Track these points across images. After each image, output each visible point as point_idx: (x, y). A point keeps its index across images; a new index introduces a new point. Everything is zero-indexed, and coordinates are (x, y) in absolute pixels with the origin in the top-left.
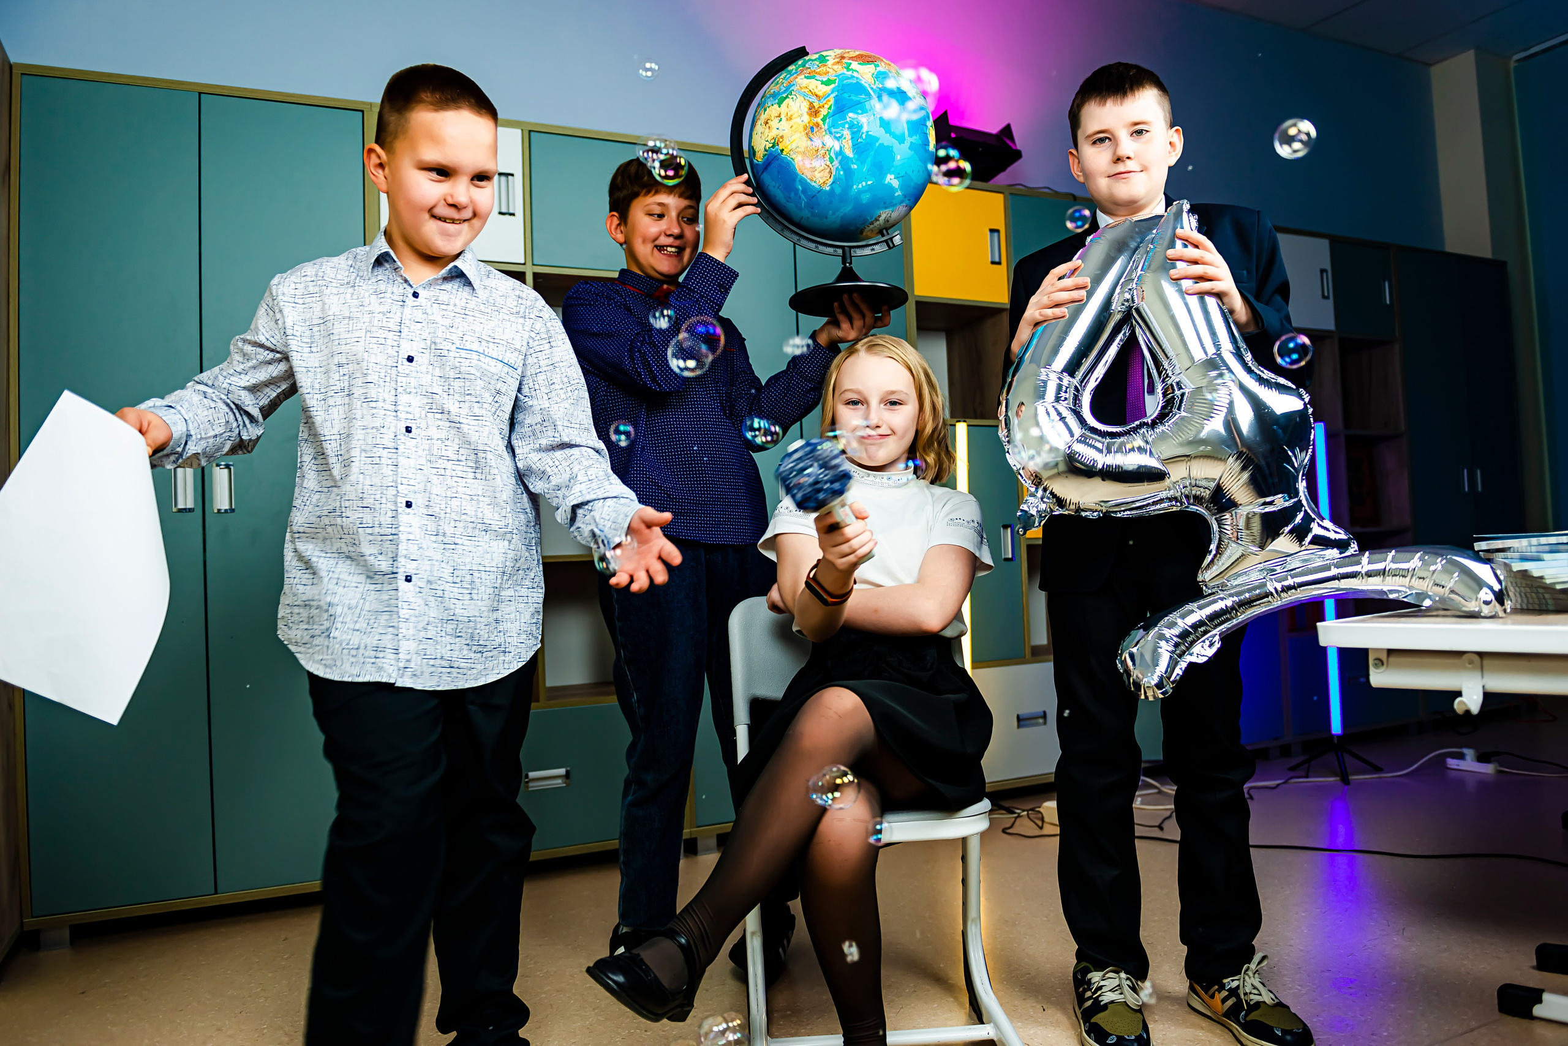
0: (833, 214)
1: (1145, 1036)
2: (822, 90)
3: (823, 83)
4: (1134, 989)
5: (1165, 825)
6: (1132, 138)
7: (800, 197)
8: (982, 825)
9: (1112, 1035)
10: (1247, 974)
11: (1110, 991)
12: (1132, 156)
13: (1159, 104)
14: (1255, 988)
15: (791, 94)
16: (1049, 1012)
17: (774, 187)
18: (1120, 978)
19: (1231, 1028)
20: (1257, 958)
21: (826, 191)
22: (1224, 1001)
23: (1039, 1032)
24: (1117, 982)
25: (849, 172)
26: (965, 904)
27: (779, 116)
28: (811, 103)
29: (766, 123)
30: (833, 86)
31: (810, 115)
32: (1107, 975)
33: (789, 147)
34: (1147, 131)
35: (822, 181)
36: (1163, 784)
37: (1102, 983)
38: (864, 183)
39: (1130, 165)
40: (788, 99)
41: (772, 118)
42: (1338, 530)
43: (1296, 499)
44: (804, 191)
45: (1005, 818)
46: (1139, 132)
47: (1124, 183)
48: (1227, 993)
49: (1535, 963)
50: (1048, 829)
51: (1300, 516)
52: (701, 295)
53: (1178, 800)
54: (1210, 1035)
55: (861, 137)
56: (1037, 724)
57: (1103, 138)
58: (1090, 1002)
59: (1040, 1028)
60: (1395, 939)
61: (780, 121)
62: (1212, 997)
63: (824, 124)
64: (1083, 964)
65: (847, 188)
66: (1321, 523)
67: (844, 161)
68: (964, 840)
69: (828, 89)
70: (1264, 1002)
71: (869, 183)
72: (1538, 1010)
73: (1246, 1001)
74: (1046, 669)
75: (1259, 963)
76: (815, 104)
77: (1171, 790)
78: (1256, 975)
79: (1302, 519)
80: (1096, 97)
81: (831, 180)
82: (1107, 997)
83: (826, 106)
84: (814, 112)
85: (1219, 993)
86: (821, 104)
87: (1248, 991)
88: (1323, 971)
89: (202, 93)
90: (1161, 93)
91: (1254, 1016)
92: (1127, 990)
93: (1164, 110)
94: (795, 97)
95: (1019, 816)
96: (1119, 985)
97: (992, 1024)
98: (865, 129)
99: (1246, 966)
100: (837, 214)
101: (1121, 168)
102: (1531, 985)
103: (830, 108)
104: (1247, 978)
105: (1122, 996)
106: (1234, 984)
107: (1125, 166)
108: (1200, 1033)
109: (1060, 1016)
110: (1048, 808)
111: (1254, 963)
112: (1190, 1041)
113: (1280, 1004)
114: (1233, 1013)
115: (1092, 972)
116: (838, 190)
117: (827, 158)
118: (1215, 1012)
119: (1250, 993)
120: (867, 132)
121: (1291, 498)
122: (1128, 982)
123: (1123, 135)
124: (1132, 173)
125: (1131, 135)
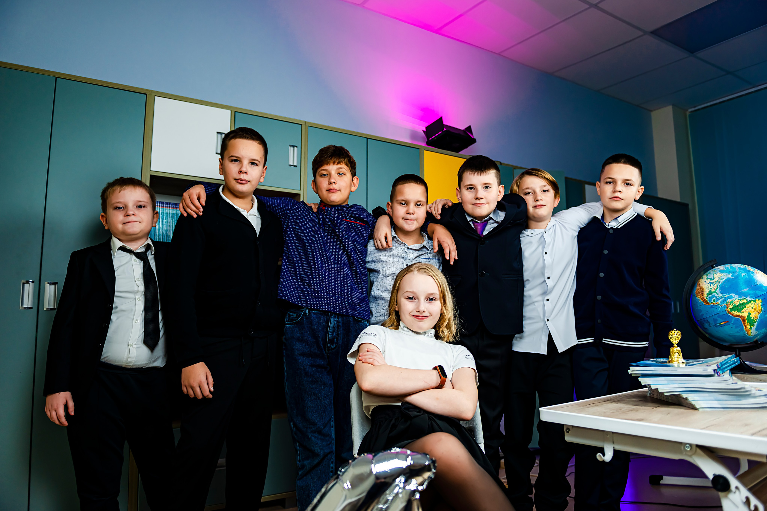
6: (483, 190)
12: (483, 197)
34: (490, 187)
39: (482, 201)
46: (487, 187)
47: (478, 208)
57: (471, 188)
80: (471, 170)
89: (57, 77)
90: (497, 172)
93: (498, 179)
101: (478, 202)
107: (480, 201)
123: (480, 188)
124: (483, 205)
125: (483, 188)
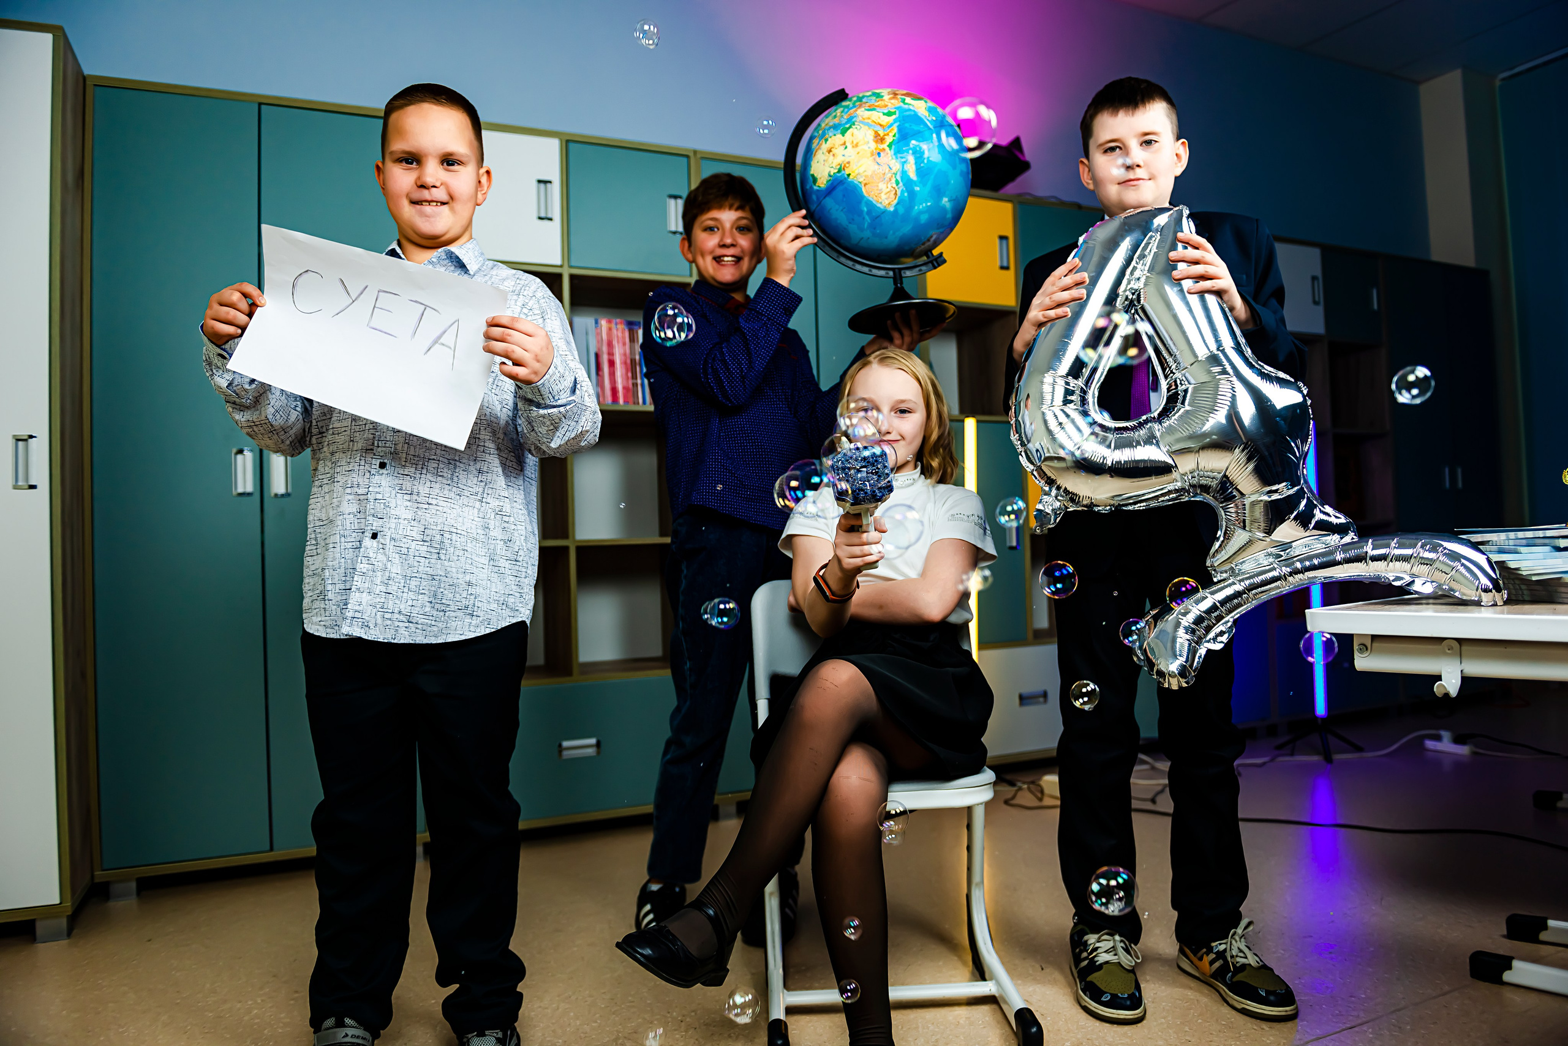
0: (894, 233)
1: (1137, 994)
2: (886, 120)
3: (884, 114)
4: (1127, 950)
5: (1159, 799)
6: (1142, 147)
7: (864, 218)
8: (987, 795)
9: (1106, 993)
10: (1234, 939)
11: (1105, 952)
12: (1141, 164)
13: (1168, 116)
14: (1241, 951)
15: (854, 124)
16: (1047, 970)
17: (837, 210)
18: (1114, 940)
19: (1218, 988)
20: (1244, 923)
21: (890, 212)
22: (1212, 963)
23: (1037, 989)
24: (1111, 944)
25: (912, 194)
26: (969, 869)
27: (844, 144)
28: (876, 132)
29: (830, 151)
30: (894, 117)
31: (877, 142)
32: (1103, 938)
33: (857, 172)
34: (1156, 141)
35: (887, 202)
36: (1156, 759)
37: (1098, 945)
38: (924, 205)
39: (1139, 173)
40: (851, 129)
41: (837, 146)
42: (1338, 515)
43: (1299, 487)
44: (869, 212)
45: (1008, 791)
46: (1149, 143)
47: (1133, 190)
48: (1214, 956)
49: (1505, 932)
50: (1047, 801)
51: (1304, 503)
52: (768, 318)
53: (1171, 775)
54: (1198, 994)
55: (923, 162)
56: (1038, 703)
57: (1114, 147)
58: (1086, 962)
59: (1039, 985)
60: (1374, 908)
61: (846, 148)
62: (1201, 959)
63: (890, 150)
64: (1080, 927)
65: (910, 208)
66: (1322, 509)
67: (908, 183)
68: (969, 809)
69: (891, 119)
70: (1250, 965)
71: (929, 204)
72: (1507, 976)
73: (1233, 963)
74: (1049, 652)
75: (1246, 928)
76: (879, 132)
77: (1165, 766)
78: (1243, 940)
79: (1305, 506)
80: (1111, 108)
81: (896, 202)
82: (1103, 958)
83: (890, 134)
84: (878, 139)
85: (1208, 955)
86: (886, 133)
87: (1234, 954)
88: (1305, 937)
89: (262, 104)
90: (1169, 106)
91: (1239, 977)
92: (1121, 951)
93: (1172, 123)
94: (858, 127)
95: (1020, 789)
96: (1113, 947)
97: (994, 982)
98: (926, 155)
99: (1233, 931)
100: (897, 233)
101: (1131, 175)
102: (1501, 952)
103: (894, 136)
104: (1233, 942)
105: (1117, 957)
106: (1222, 947)
107: (1135, 174)
108: (1189, 993)
109: (1057, 975)
110: (1048, 782)
111: (1241, 928)
112: (1180, 1000)
113: (1264, 967)
114: (1220, 975)
115: (1087, 934)
116: (901, 211)
117: (893, 180)
118: (1204, 974)
119: (1237, 956)
120: (928, 158)
121: (1293, 486)
122: (1122, 945)
123: (1134, 144)
124: (1141, 181)
125: (1141, 145)
